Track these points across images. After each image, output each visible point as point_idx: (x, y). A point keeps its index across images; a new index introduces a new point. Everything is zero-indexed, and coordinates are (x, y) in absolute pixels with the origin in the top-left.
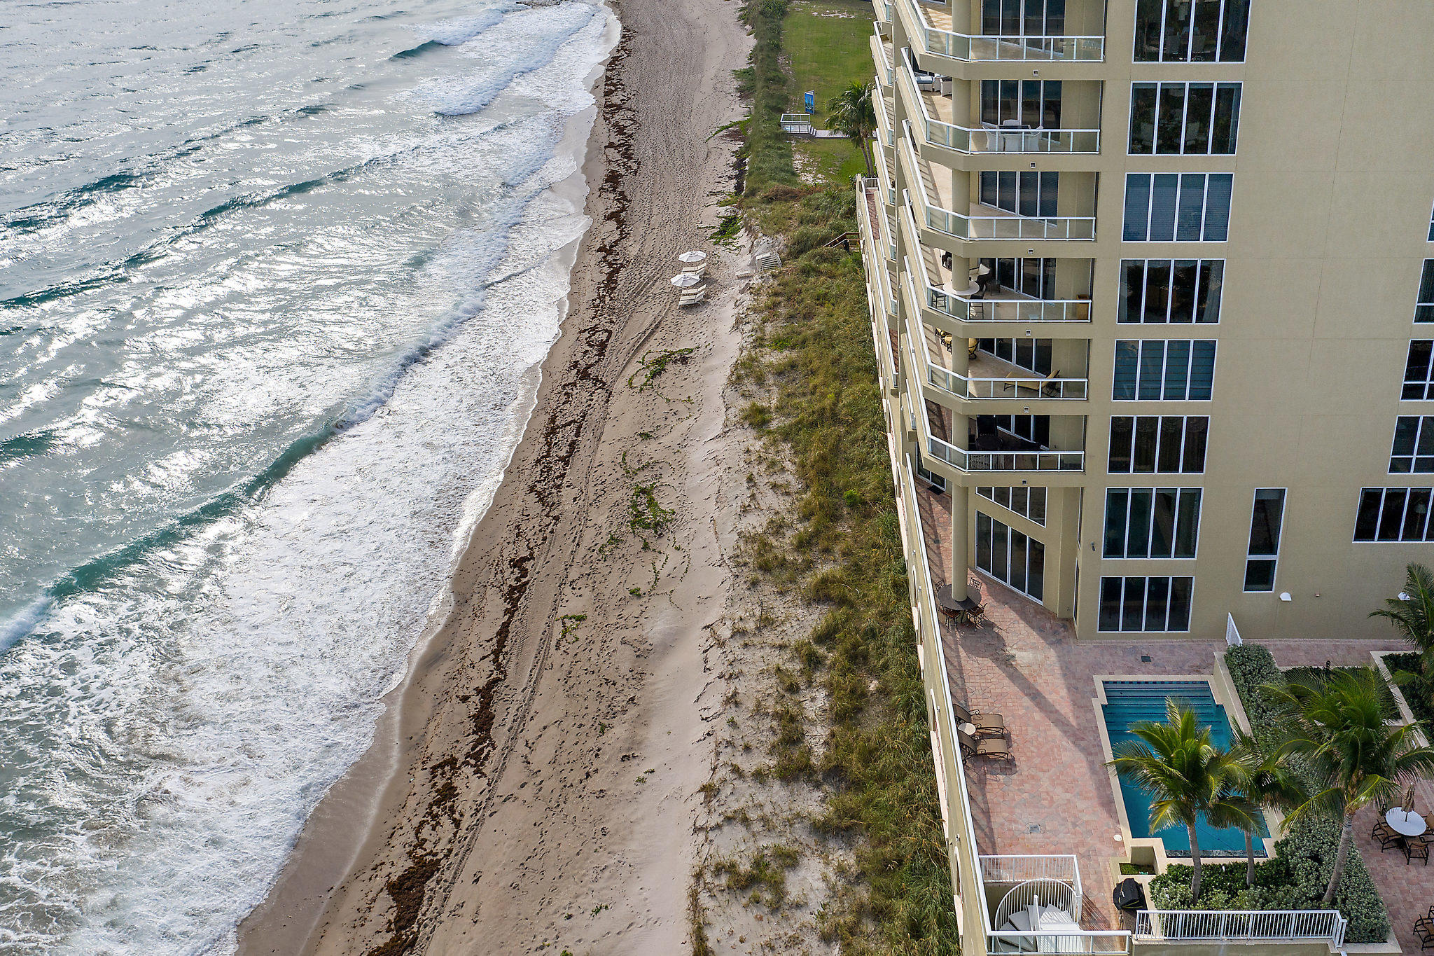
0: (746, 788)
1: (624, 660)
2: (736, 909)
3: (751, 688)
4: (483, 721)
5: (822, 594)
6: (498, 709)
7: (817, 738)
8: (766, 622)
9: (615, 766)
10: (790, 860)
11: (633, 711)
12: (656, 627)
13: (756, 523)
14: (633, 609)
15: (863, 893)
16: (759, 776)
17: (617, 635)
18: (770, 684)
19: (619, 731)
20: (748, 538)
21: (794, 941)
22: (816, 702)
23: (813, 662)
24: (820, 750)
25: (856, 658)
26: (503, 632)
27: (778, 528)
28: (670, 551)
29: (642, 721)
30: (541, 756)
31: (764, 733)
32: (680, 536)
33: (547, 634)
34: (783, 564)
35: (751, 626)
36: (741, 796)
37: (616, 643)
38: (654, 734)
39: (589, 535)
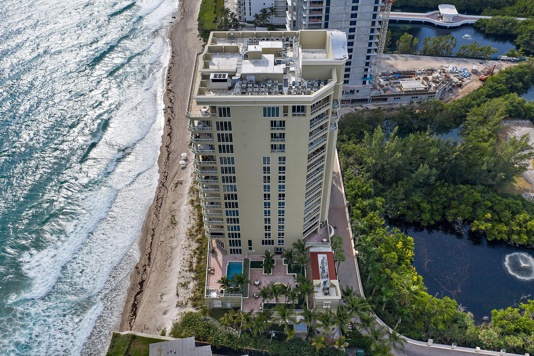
0: (185, 272)
1: (169, 250)
2: (182, 289)
3: (187, 257)
4: (149, 259)
5: (198, 241)
6: (151, 257)
7: (194, 265)
8: (190, 246)
9: (168, 267)
10: (189, 283)
11: (170, 258)
12: (174, 244)
13: (190, 226)
14: (171, 240)
15: (197, 287)
16: (186, 271)
17: (168, 245)
18: (189, 256)
19: (168, 262)
20: (189, 229)
21: (188, 293)
22: (195, 260)
23: (195, 253)
24: (194, 267)
25: (201, 253)
26: (151, 243)
27: (193, 227)
28: (177, 229)
29: (172, 260)
30: (158, 265)
31: (188, 264)
32: (178, 226)
33: (158, 244)
34: (193, 235)
35: (187, 246)
36: (184, 274)
37: (168, 247)
38: (173, 262)
39: (164, 224)
